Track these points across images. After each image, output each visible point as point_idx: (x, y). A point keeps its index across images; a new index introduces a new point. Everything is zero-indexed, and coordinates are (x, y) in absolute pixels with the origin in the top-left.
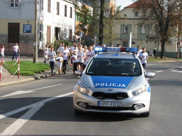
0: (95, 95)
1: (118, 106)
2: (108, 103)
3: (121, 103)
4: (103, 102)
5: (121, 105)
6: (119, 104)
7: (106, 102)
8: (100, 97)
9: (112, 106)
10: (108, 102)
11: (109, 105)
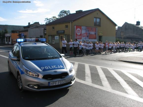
0: (45, 77)
1: (63, 83)
2: (56, 83)
3: (65, 80)
4: (53, 82)
5: (65, 82)
6: (64, 82)
7: (55, 82)
8: (50, 79)
9: (59, 84)
10: (56, 81)
11: (57, 84)
